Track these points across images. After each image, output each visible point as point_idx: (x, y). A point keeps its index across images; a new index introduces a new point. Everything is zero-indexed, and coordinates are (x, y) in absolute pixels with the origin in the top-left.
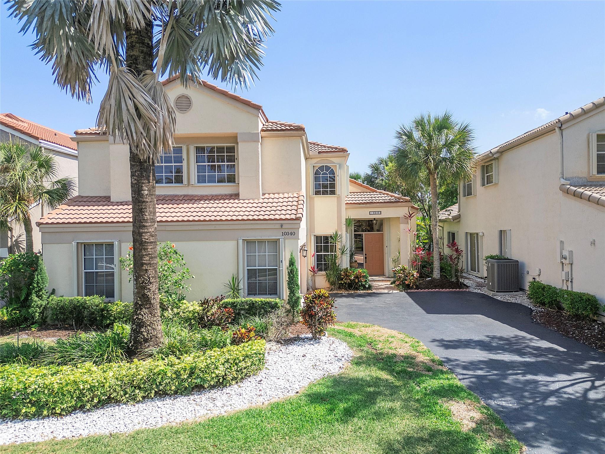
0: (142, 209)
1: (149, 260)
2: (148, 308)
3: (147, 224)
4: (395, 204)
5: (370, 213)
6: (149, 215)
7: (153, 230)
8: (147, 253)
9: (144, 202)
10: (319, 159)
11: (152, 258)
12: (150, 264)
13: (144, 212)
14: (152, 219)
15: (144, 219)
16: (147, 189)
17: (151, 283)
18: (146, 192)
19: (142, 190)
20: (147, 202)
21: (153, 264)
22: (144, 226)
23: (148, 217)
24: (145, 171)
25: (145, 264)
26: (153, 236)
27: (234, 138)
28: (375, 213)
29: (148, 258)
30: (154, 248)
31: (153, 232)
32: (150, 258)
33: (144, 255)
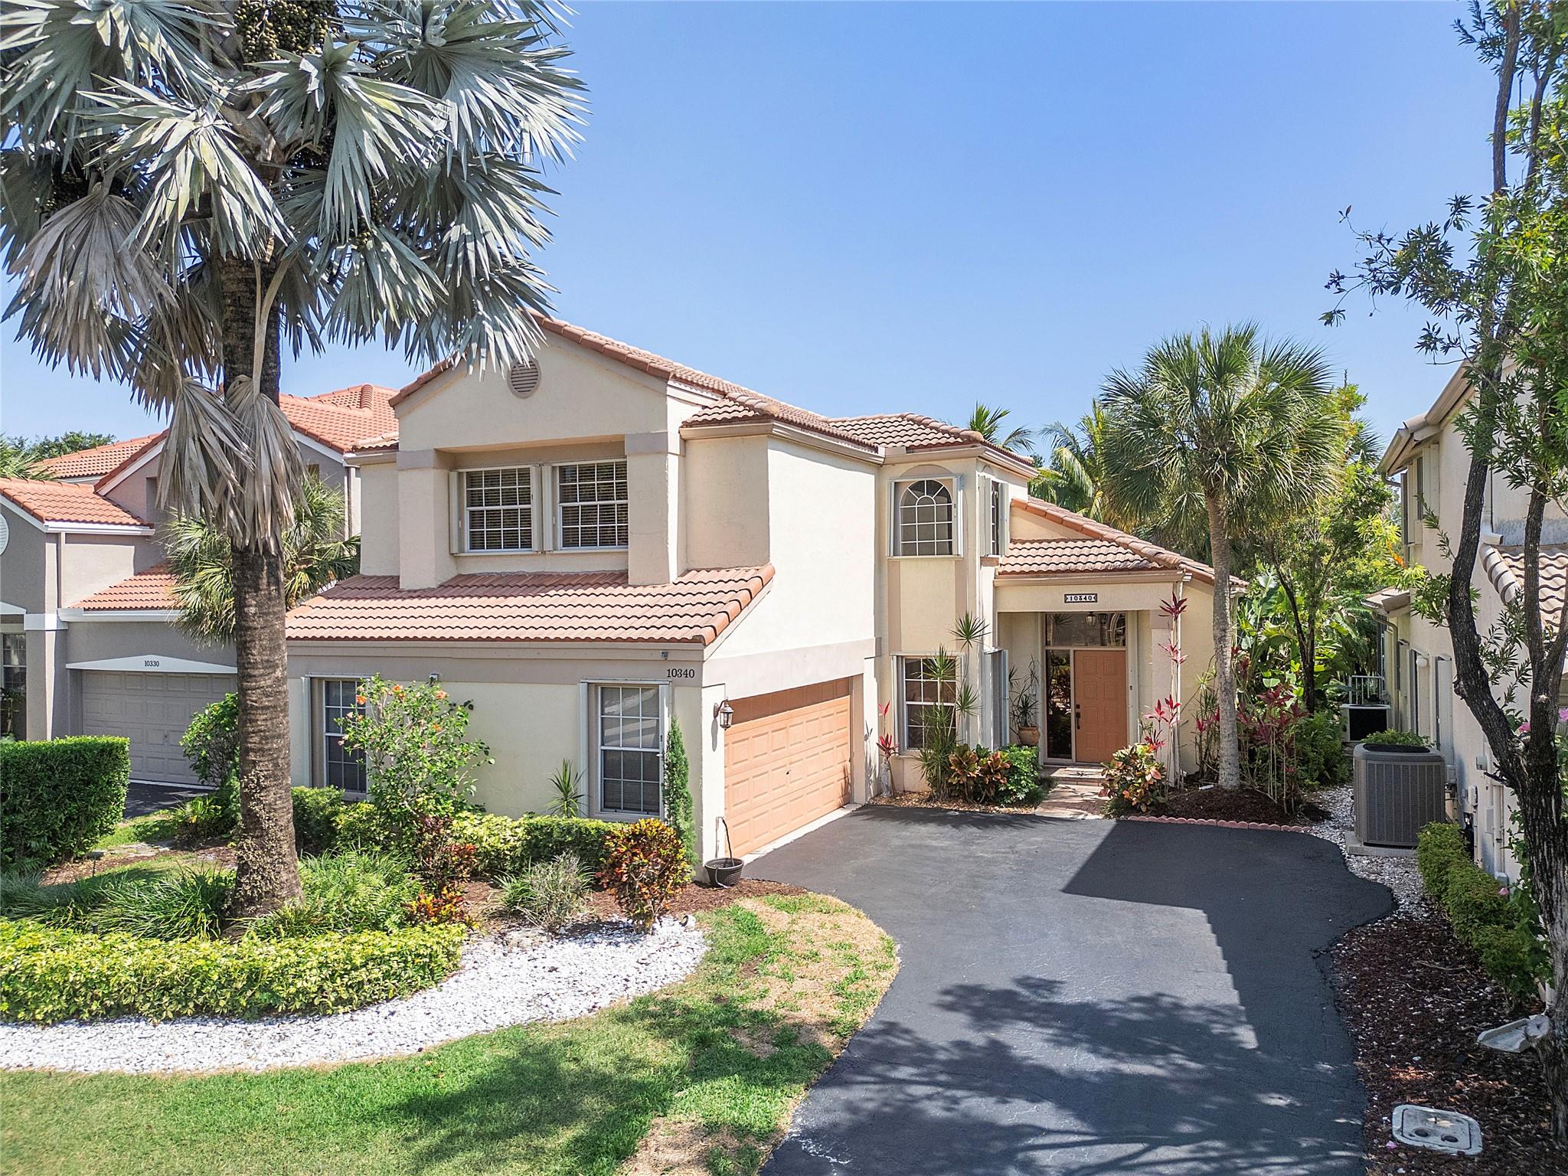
0: (246, 642)
1: (260, 743)
2: (257, 837)
3: (256, 672)
4: (1134, 576)
5: (1066, 599)
6: (260, 654)
7: (269, 682)
8: (256, 729)
9: (250, 628)
10: (912, 465)
11: (267, 738)
12: (261, 750)
13: (249, 648)
14: (268, 661)
15: (250, 663)
16: (254, 602)
17: (262, 789)
18: (253, 610)
19: (246, 606)
20: (256, 629)
21: (270, 750)
22: (251, 676)
23: (258, 658)
24: (250, 569)
25: (252, 750)
26: (268, 696)
27: (616, 445)
28: (1079, 598)
29: (256, 739)
30: (271, 719)
31: (271, 686)
32: (262, 739)
33: (249, 733)
